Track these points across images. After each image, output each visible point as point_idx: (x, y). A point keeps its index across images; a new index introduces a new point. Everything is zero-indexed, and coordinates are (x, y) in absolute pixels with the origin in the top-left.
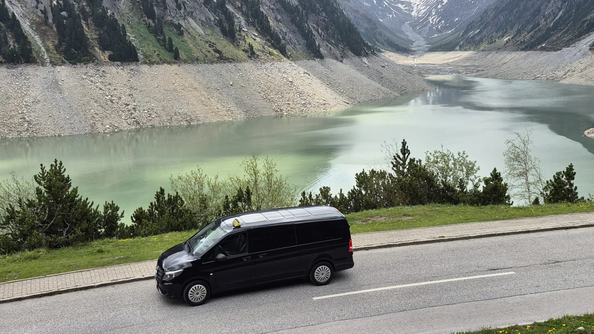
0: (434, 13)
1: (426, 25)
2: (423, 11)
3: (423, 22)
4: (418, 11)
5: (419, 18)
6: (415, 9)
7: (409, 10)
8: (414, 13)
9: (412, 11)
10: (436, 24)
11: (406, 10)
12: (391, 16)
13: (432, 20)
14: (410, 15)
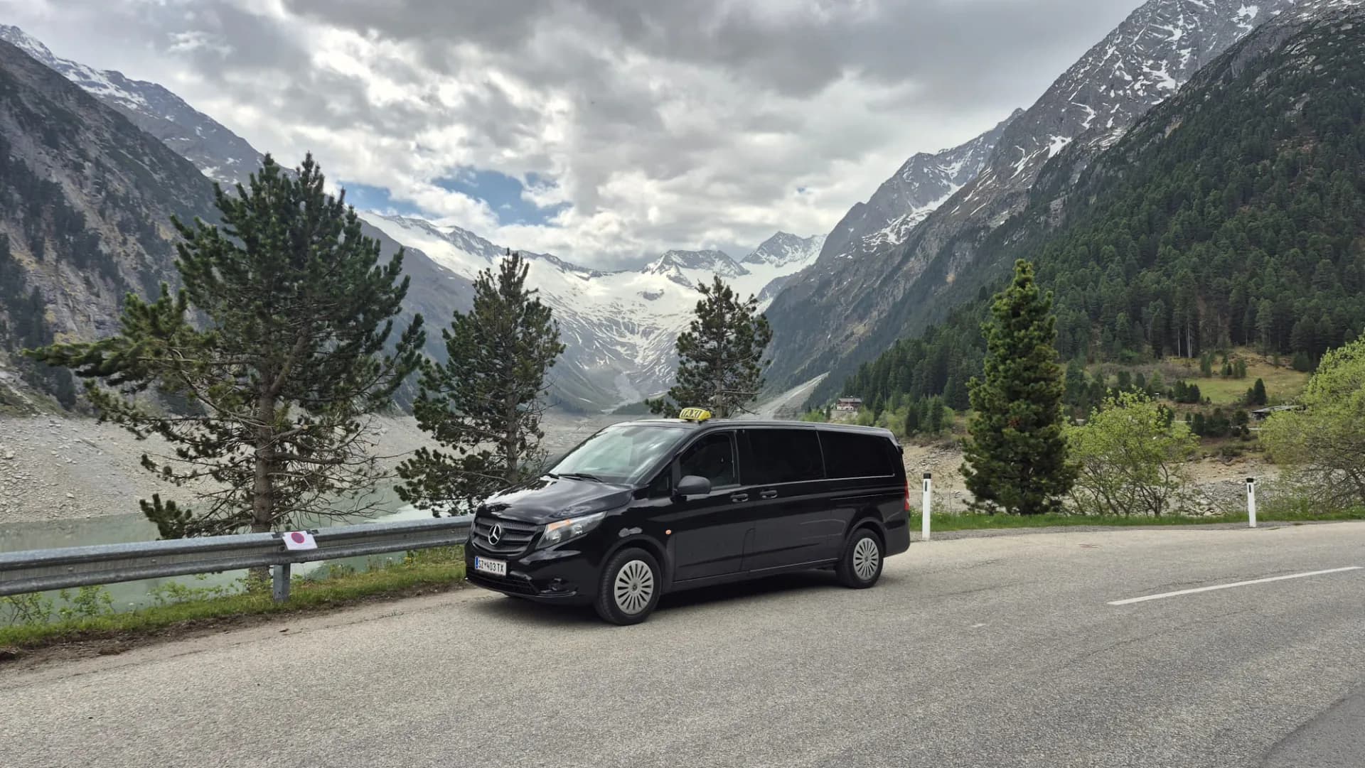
0: (663, 361)
1: (649, 377)
2: (651, 358)
3: (646, 372)
4: (644, 358)
5: (643, 366)
6: (641, 354)
7: (632, 355)
8: (638, 360)
9: (636, 357)
10: (664, 376)
11: (627, 355)
12: (602, 362)
13: (660, 371)
14: (632, 362)
